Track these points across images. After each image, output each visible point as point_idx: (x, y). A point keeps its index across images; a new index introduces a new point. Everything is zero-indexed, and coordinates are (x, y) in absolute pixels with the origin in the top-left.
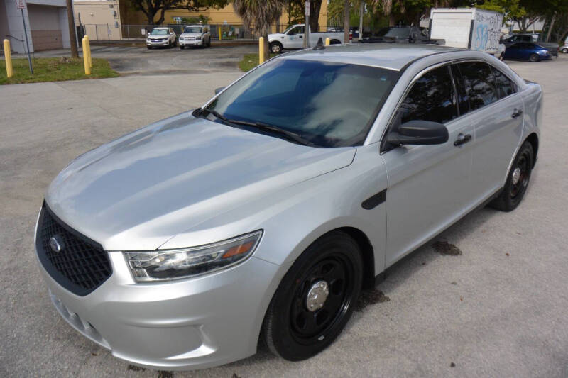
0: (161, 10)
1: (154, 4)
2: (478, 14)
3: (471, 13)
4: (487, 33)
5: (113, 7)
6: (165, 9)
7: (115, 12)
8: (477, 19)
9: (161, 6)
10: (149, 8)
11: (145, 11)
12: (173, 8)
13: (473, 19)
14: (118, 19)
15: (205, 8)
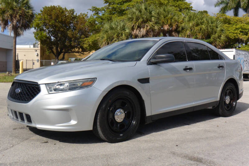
0: (63, 53)
1: (59, 50)
2: (237, 52)
3: (233, 51)
4: (243, 62)
5: (37, 51)
6: (65, 53)
7: (38, 54)
8: (237, 55)
9: (63, 51)
10: (57, 52)
11: (54, 54)
12: (70, 52)
13: (234, 54)
14: (39, 58)
15: (87, 53)
